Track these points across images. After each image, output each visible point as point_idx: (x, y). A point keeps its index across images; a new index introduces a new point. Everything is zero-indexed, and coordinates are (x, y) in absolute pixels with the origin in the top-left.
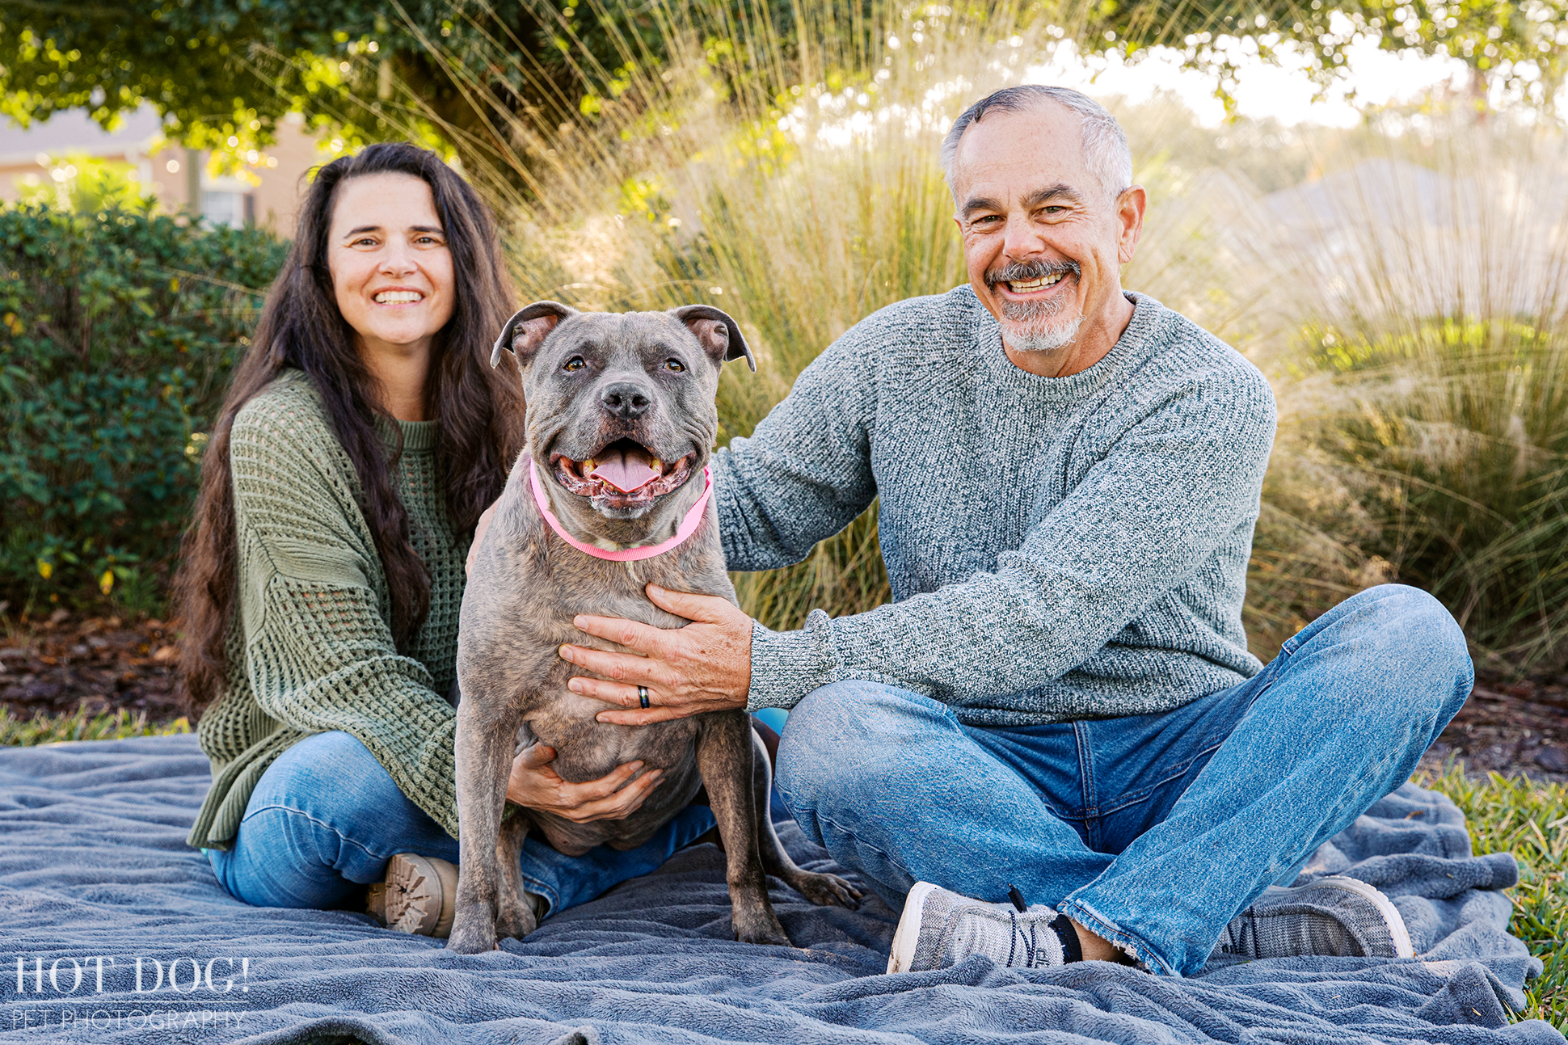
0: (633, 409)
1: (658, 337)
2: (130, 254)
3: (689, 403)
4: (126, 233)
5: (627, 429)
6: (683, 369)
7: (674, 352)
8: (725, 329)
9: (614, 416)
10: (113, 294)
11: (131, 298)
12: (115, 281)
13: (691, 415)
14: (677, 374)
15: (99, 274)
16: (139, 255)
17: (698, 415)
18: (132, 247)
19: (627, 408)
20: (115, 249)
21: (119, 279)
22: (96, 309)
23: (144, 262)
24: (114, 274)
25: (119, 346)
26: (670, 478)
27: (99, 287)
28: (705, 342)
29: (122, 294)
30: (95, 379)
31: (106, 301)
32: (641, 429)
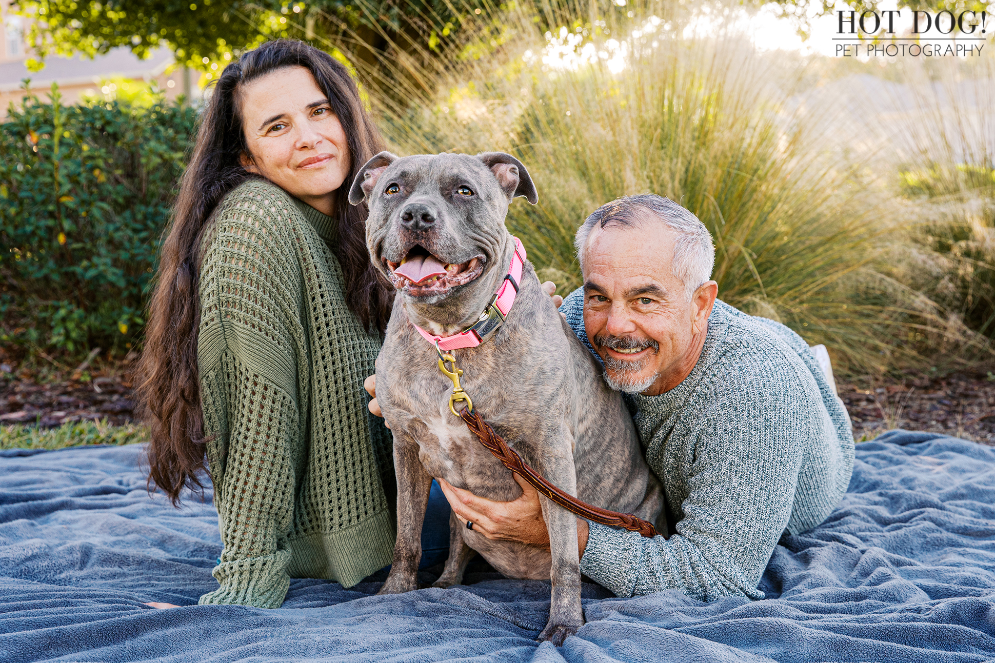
0: (422, 223)
1: (455, 171)
2: (171, 132)
3: (478, 220)
4: (167, 118)
5: (417, 238)
6: (472, 194)
7: (466, 181)
8: (517, 171)
9: (407, 229)
10: (161, 156)
11: (172, 159)
12: (162, 148)
13: (479, 228)
14: (466, 197)
15: (153, 144)
16: (177, 132)
17: (486, 228)
18: (171, 127)
19: (417, 223)
20: (161, 128)
21: (164, 147)
22: (151, 167)
23: (179, 136)
24: (161, 144)
25: (165, 188)
26: (465, 275)
27: (153, 152)
28: (501, 178)
29: (166, 156)
30: (151, 209)
31: (157, 160)
32: (428, 239)
